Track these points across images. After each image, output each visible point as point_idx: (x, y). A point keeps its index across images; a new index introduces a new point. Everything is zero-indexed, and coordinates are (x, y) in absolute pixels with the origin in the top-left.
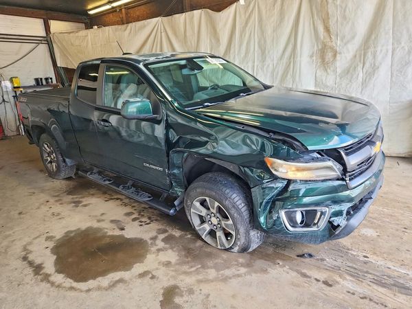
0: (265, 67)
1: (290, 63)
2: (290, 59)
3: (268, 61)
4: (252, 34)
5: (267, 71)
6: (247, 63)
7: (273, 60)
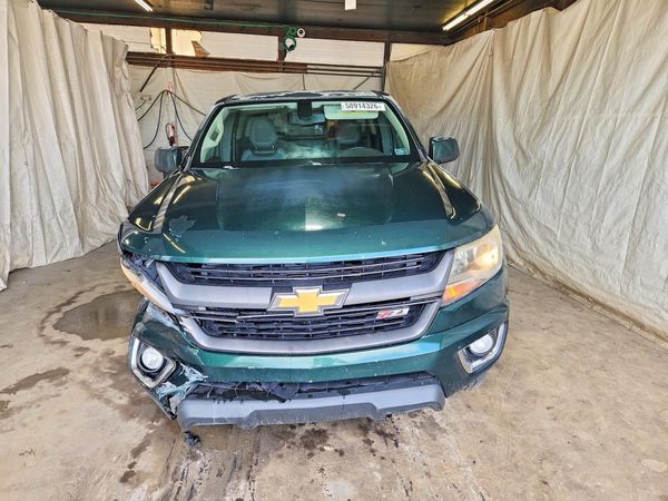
0: (600, 125)
1: (652, 121)
2: (655, 110)
3: (608, 113)
4: (600, 53)
5: (601, 133)
6: (574, 115)
7: (617, 111)
